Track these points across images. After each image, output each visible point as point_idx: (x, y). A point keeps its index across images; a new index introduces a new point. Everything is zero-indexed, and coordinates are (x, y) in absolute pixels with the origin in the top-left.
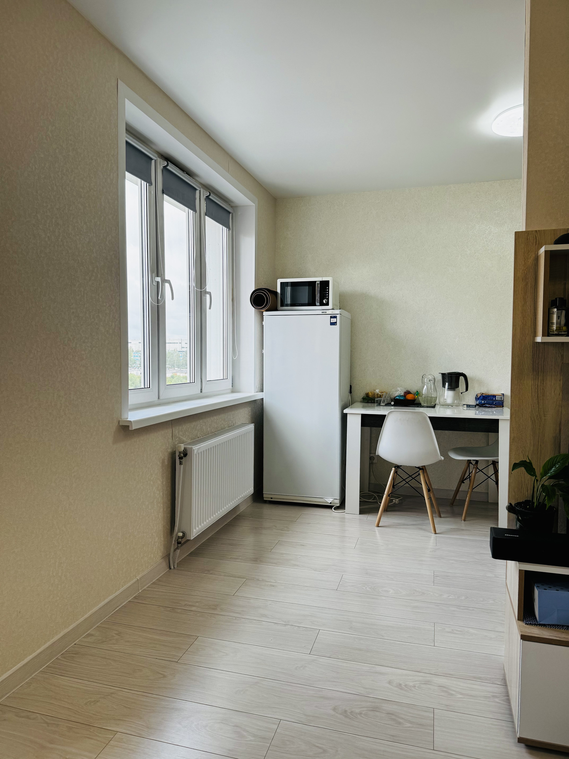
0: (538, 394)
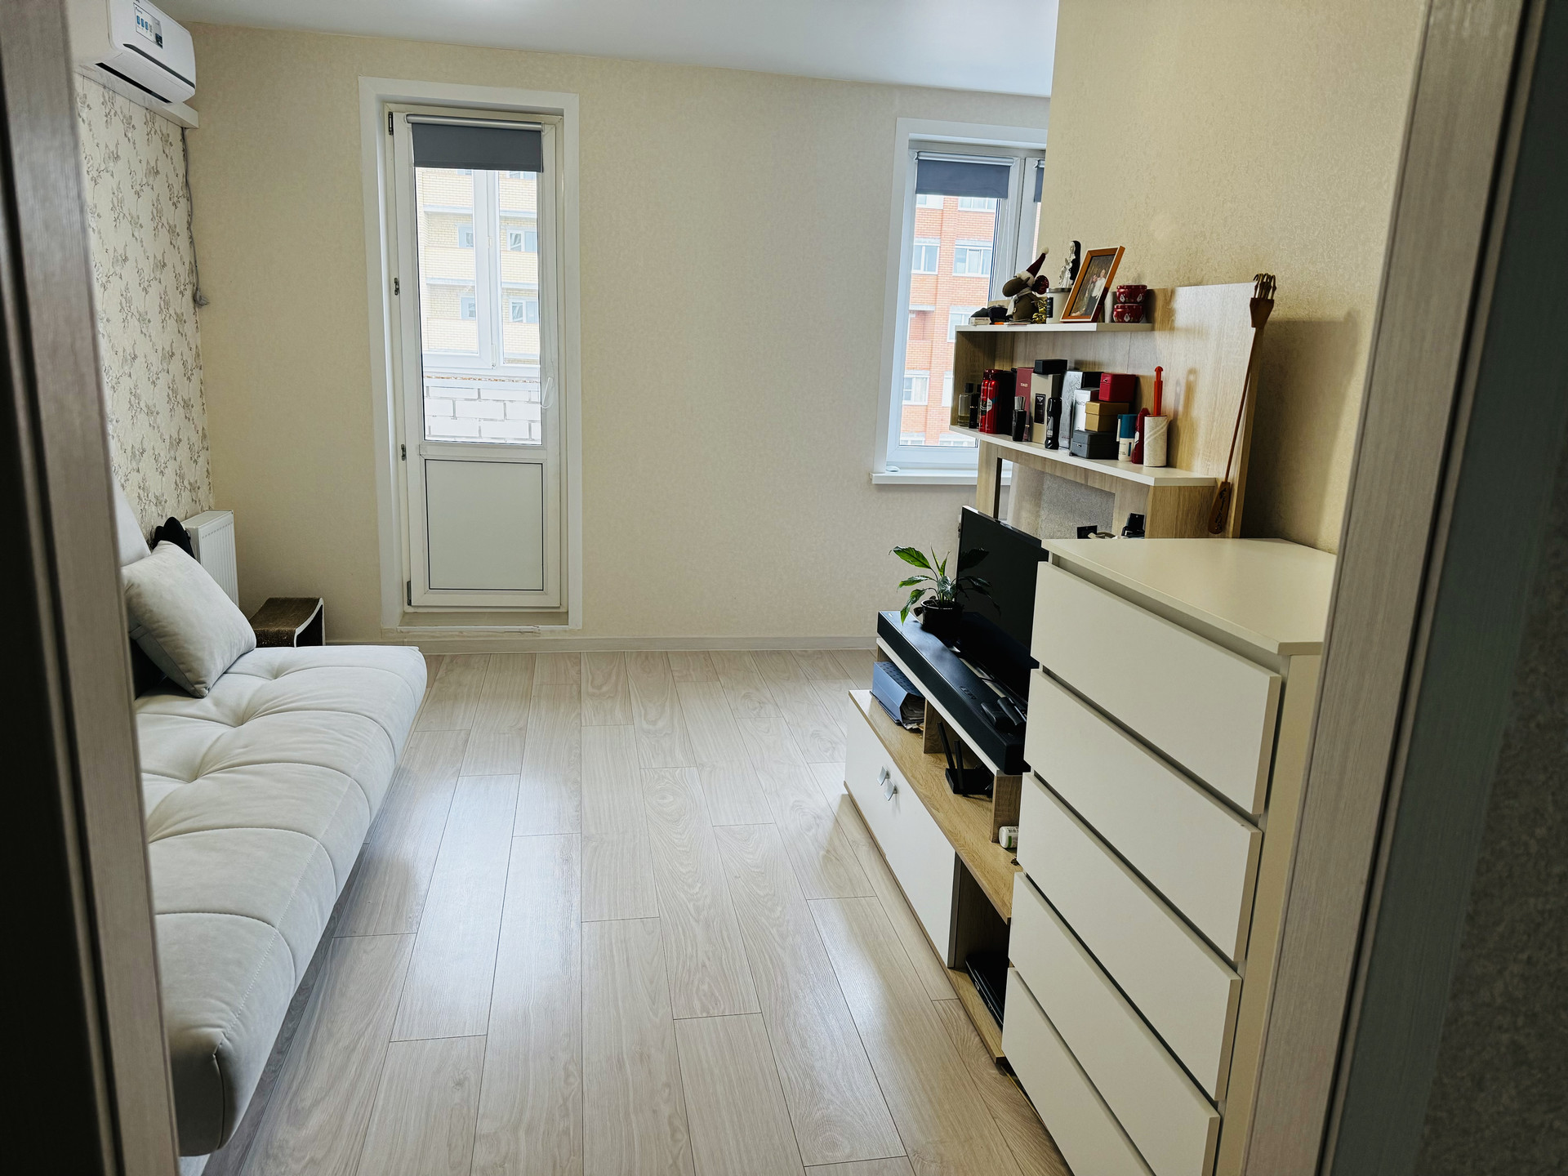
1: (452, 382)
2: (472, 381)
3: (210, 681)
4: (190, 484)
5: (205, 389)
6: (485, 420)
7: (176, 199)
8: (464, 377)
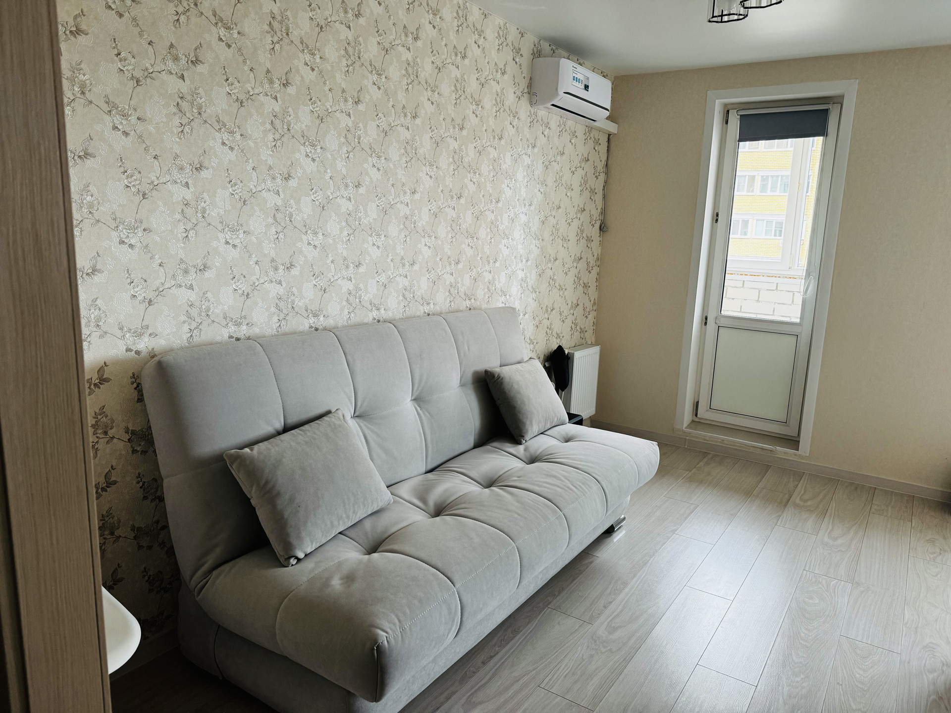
1: (761, 279)
2: (774, 278)
3: (527, 437)
4: (581, 328)
5: (599, 278)
6: (778, 303)
7: (598, 174)
8: (769, 275)
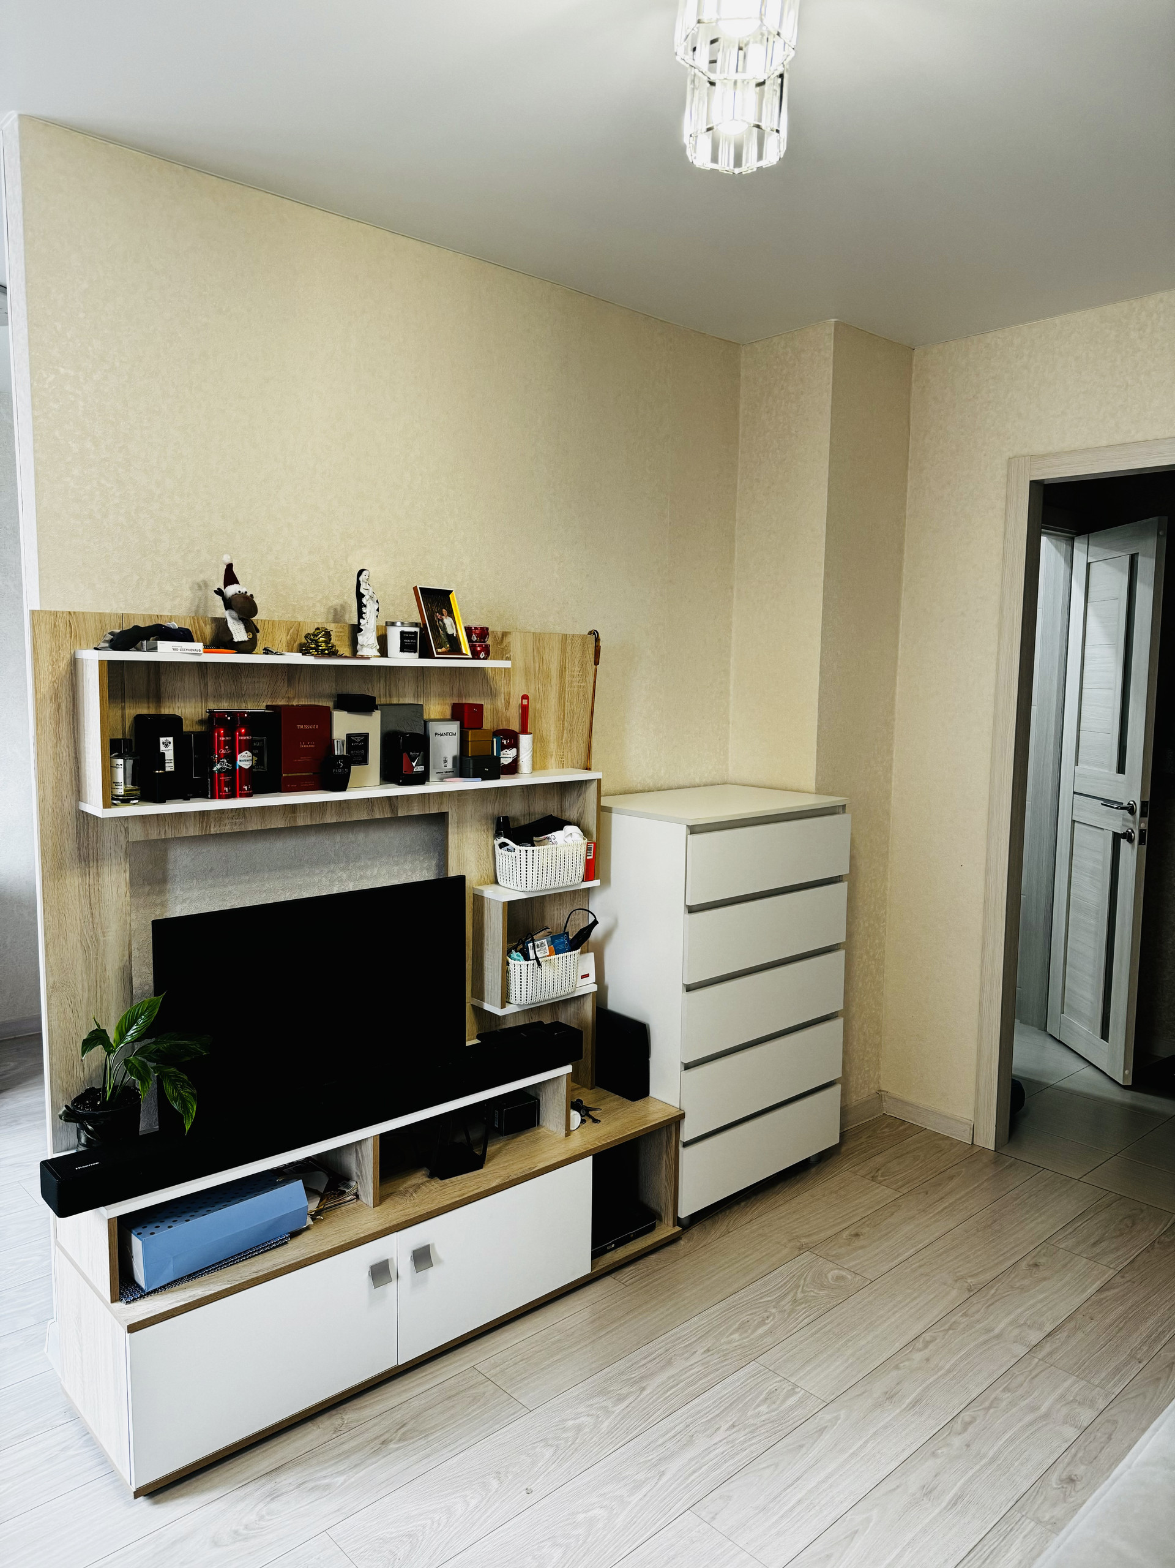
0: (90, 900)
